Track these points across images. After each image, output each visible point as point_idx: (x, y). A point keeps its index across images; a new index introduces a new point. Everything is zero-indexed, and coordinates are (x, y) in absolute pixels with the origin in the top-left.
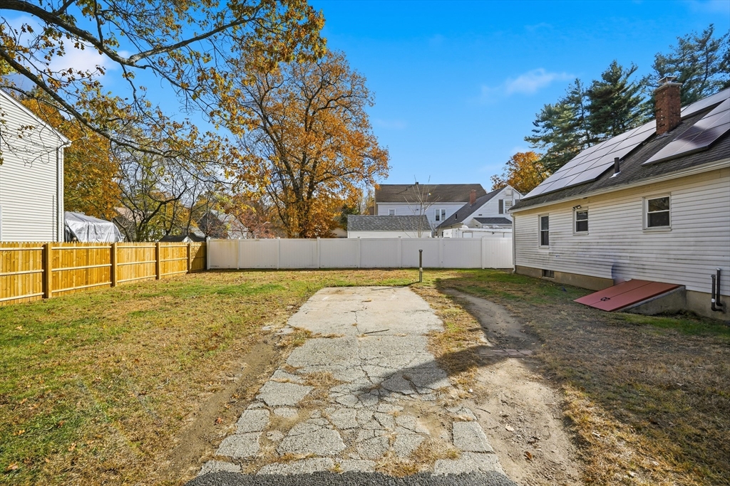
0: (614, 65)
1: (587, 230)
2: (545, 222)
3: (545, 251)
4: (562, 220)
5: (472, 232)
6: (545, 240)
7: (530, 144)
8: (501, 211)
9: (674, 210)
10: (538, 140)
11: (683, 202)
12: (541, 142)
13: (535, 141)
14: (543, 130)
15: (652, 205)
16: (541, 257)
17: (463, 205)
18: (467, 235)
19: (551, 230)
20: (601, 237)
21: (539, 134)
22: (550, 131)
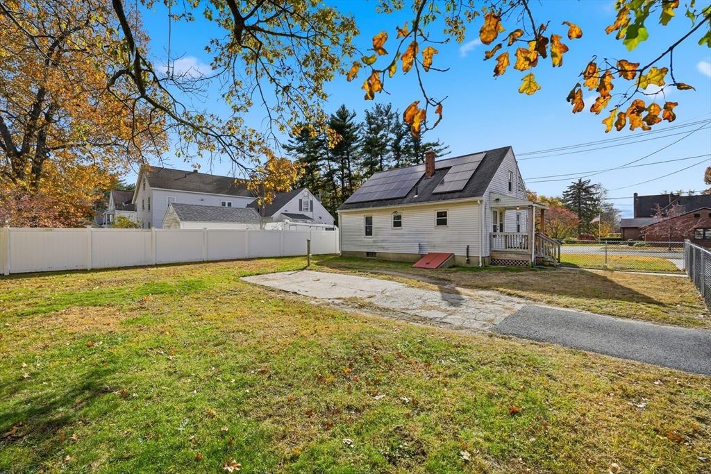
0: (343, 107)
1: (401, 226)
2: (369, 221)
3: (369, 239)
4: (383, 220)
5: (296, 225)
6: (369, 232)
7: (285, 151)
8: (301, 209)
9: (449, 218)
10: (293, 149)
11: (454, 214)
12: (294, 151)
13: (290, 149)
14: (296, 142)
15: (440, 214)
16: (364, 244)
17: (253, 200)
18: (293, 228)
19: (374, 225)
20: (410, 231)
21: (293, 145)
22: (301, 144)
